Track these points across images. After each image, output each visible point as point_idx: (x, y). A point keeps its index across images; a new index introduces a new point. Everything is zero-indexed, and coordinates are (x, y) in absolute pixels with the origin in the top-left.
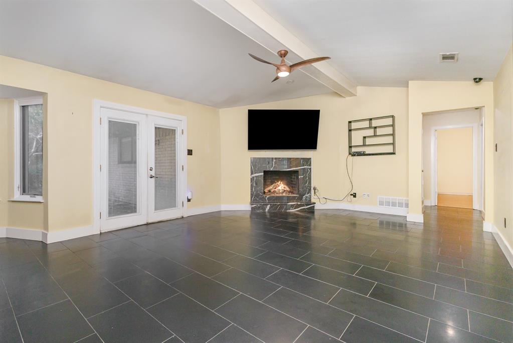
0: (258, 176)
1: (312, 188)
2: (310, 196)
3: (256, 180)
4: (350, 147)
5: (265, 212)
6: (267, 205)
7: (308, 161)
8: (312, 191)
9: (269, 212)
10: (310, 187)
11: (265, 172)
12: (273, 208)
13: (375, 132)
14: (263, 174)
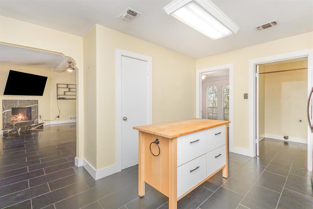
0: (8, 111)
1: (39, 116)
2: (38, 120)
3: (7, 114)
4: (58, 95)
5: (18, 133)
6: (18, 128)
7: (37, 102)
8: (39, 117)
9: (20, 132)
10: (38, 115)
11: (12, 109)
12: (23, 129)
13: (69, 90)
14: (11, 110)
